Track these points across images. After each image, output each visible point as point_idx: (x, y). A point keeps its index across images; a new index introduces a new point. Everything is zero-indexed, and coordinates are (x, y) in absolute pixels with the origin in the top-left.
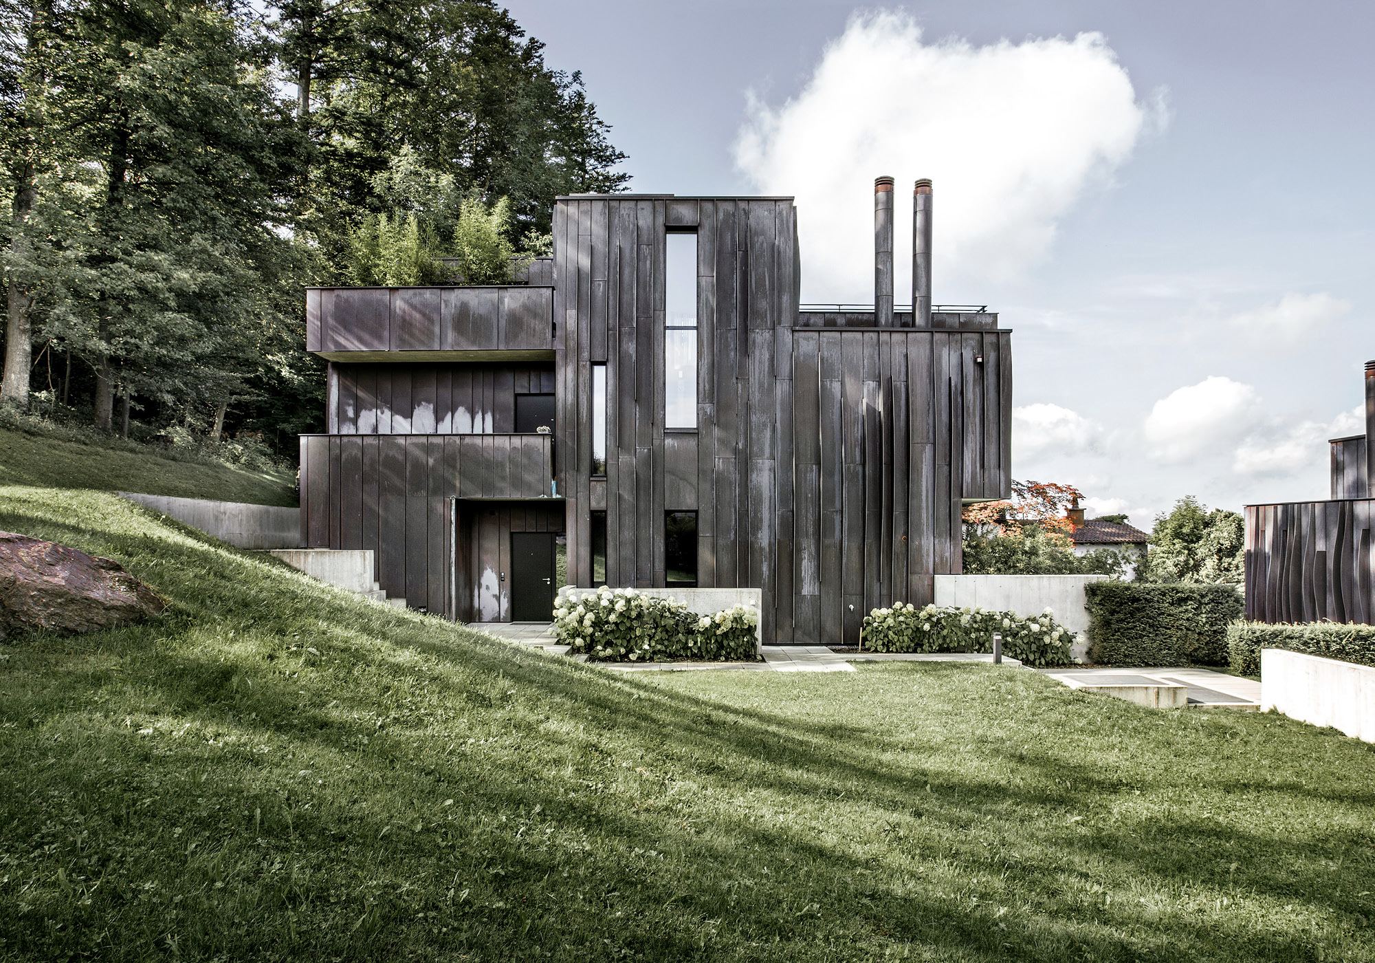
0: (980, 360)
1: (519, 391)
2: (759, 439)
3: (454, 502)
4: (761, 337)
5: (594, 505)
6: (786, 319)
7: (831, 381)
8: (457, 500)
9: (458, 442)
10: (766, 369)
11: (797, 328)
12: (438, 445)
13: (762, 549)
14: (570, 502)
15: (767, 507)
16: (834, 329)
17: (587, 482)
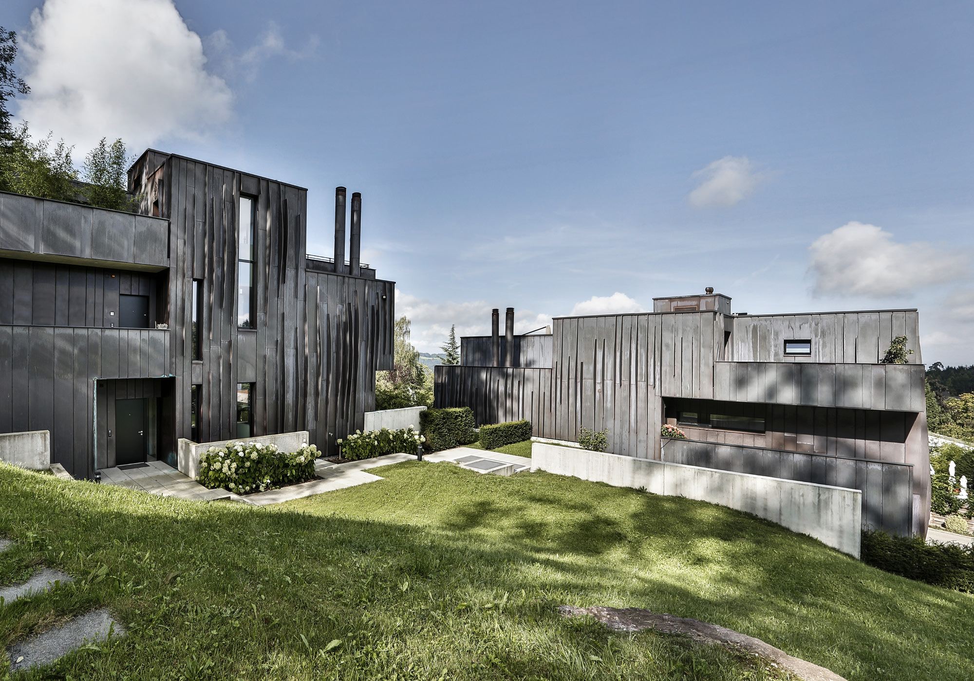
0: (384, 297)
1: (122, 292)
2: (288, 337)
3: (95, 382)
4: (290, 273)
5: (195, 381)
6: (302, 265)
7: (323, 304)
8: (98, 381)
9: (100, 333)
10: (293, 294)
11: (308, 270)
12: (82, 336)
13: (289, 404)
14: (179, 379)
15: (292, 378)
16: (335, 274)
17: (190, 364)
